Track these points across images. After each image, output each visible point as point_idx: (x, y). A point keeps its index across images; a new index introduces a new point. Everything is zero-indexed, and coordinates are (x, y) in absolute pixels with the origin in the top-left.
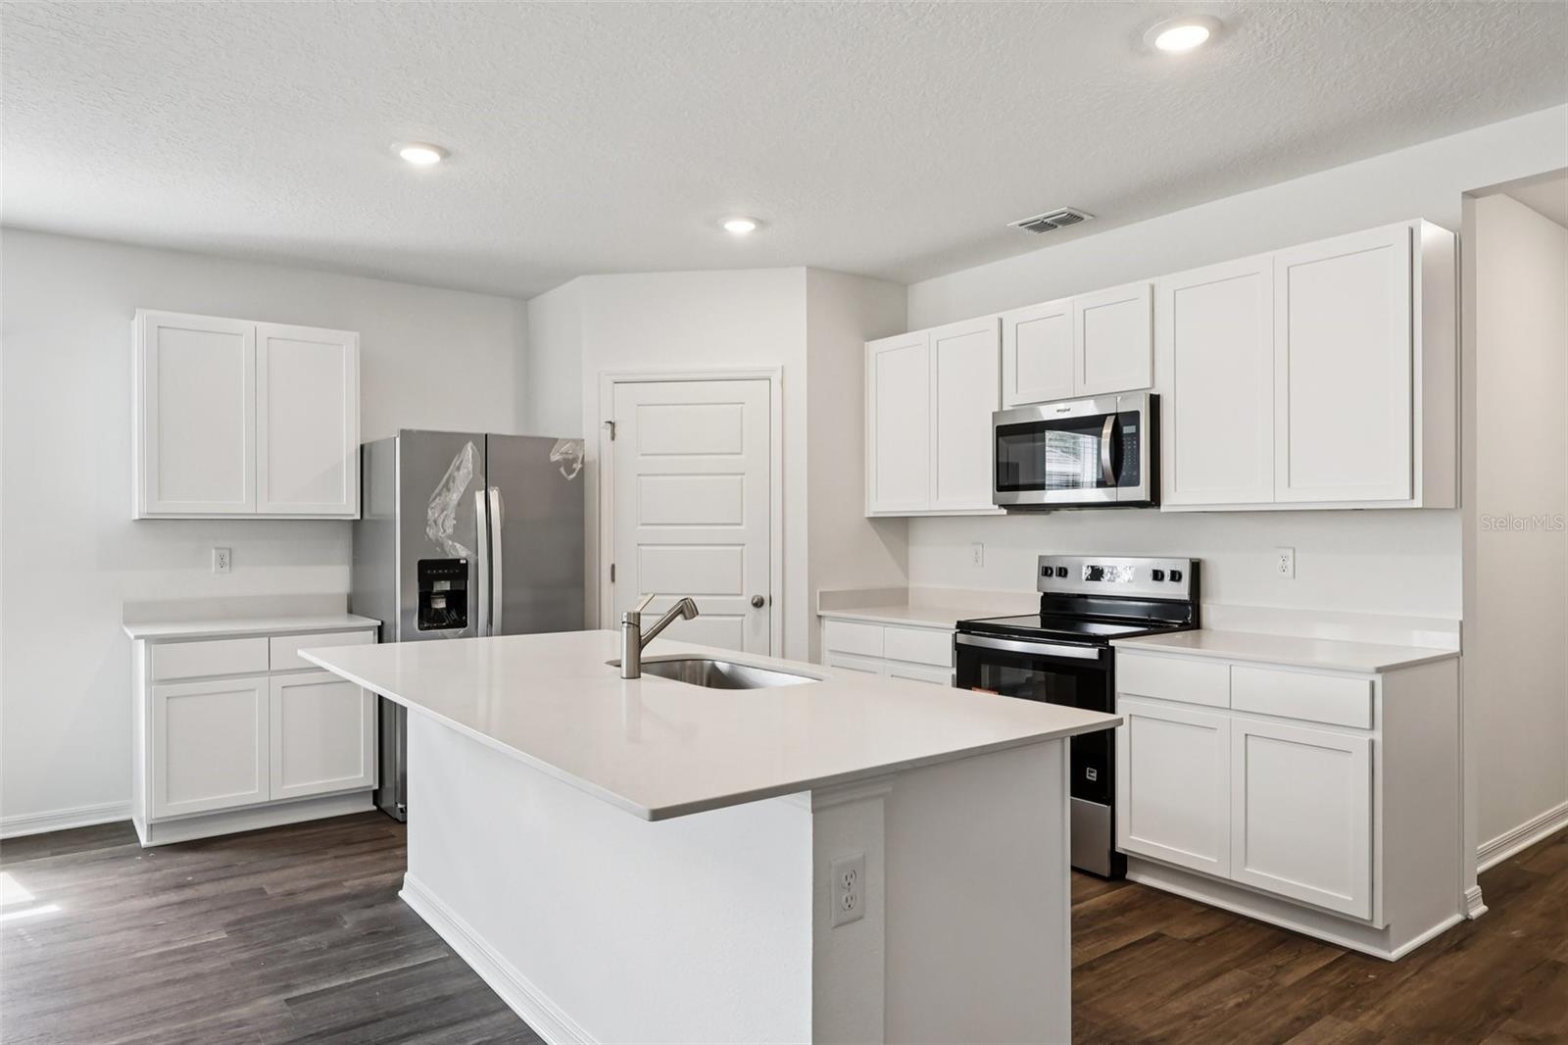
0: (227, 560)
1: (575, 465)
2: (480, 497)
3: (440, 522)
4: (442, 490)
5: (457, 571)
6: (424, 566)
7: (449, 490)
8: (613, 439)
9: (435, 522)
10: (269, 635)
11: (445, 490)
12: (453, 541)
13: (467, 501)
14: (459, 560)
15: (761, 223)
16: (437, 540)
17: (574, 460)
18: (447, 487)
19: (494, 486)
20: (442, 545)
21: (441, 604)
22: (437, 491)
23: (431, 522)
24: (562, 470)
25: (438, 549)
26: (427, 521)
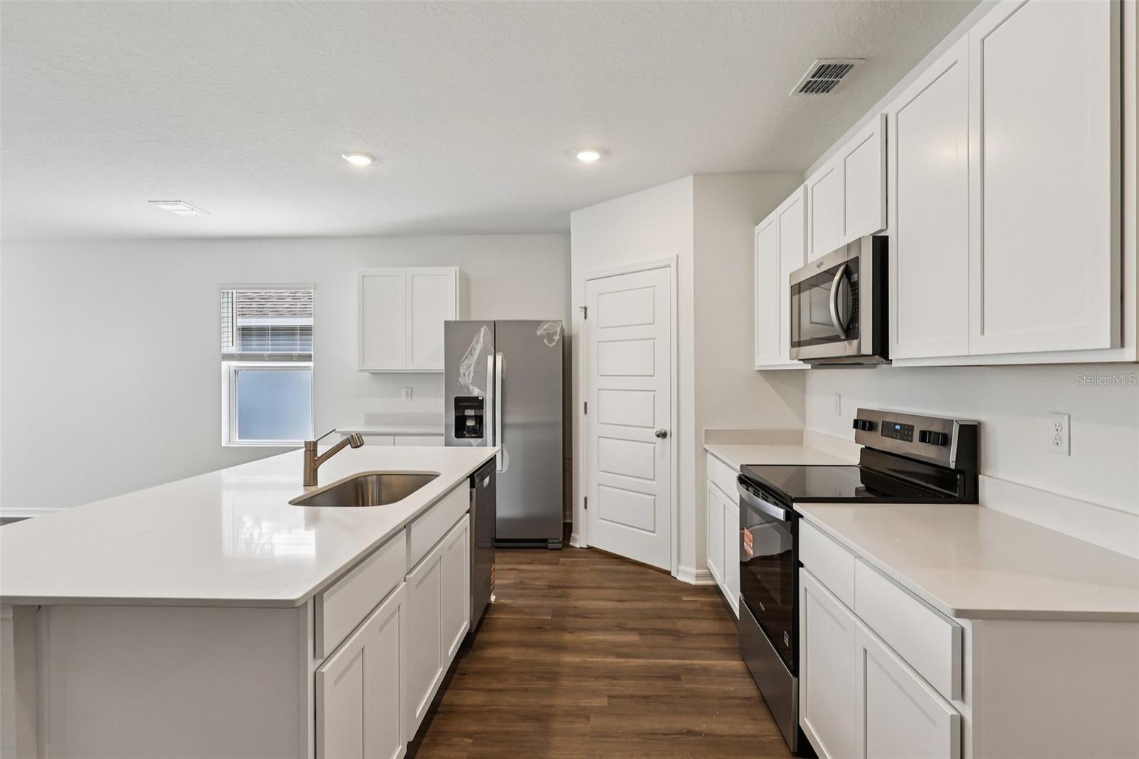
0: (409, 393)
1: (554, 337)
2: (490, 359)
3: (467, 374)
4: (467, 356)
5: (478, 403)
6: (458, 400)
7: (472, 355)
8: (586, 318)
9: (464, 374)
10: (394, 435)
11: (470, 356)
12: (473, 386)
13: (481, 363)
14: (478, 397)
15: (605, 152)
16: (465, 385)
17: (555, 334)
18: (471, 353)
19: (499, 352)
20: (468, 389)
21: (470, 423)
22: (465, 356)
23: (462, 375)
24: (545, 340)
25: (466, 391)
26: (459, 374)
